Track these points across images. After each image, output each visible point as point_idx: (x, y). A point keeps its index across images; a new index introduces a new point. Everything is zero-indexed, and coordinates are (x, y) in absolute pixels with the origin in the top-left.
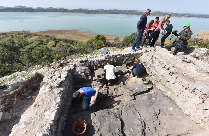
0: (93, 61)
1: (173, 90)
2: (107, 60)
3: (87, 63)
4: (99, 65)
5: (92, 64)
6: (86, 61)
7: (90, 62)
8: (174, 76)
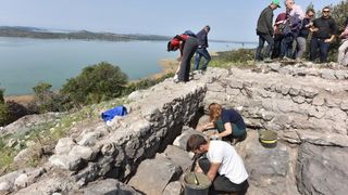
0: (121, 143)
1: (330, 127)
2: (156, 124)
3: (102, 161)
4: (141, 152)
5: (121, 157)
6: (98, 156)
7: (112, 150)
8: (318, 101)
